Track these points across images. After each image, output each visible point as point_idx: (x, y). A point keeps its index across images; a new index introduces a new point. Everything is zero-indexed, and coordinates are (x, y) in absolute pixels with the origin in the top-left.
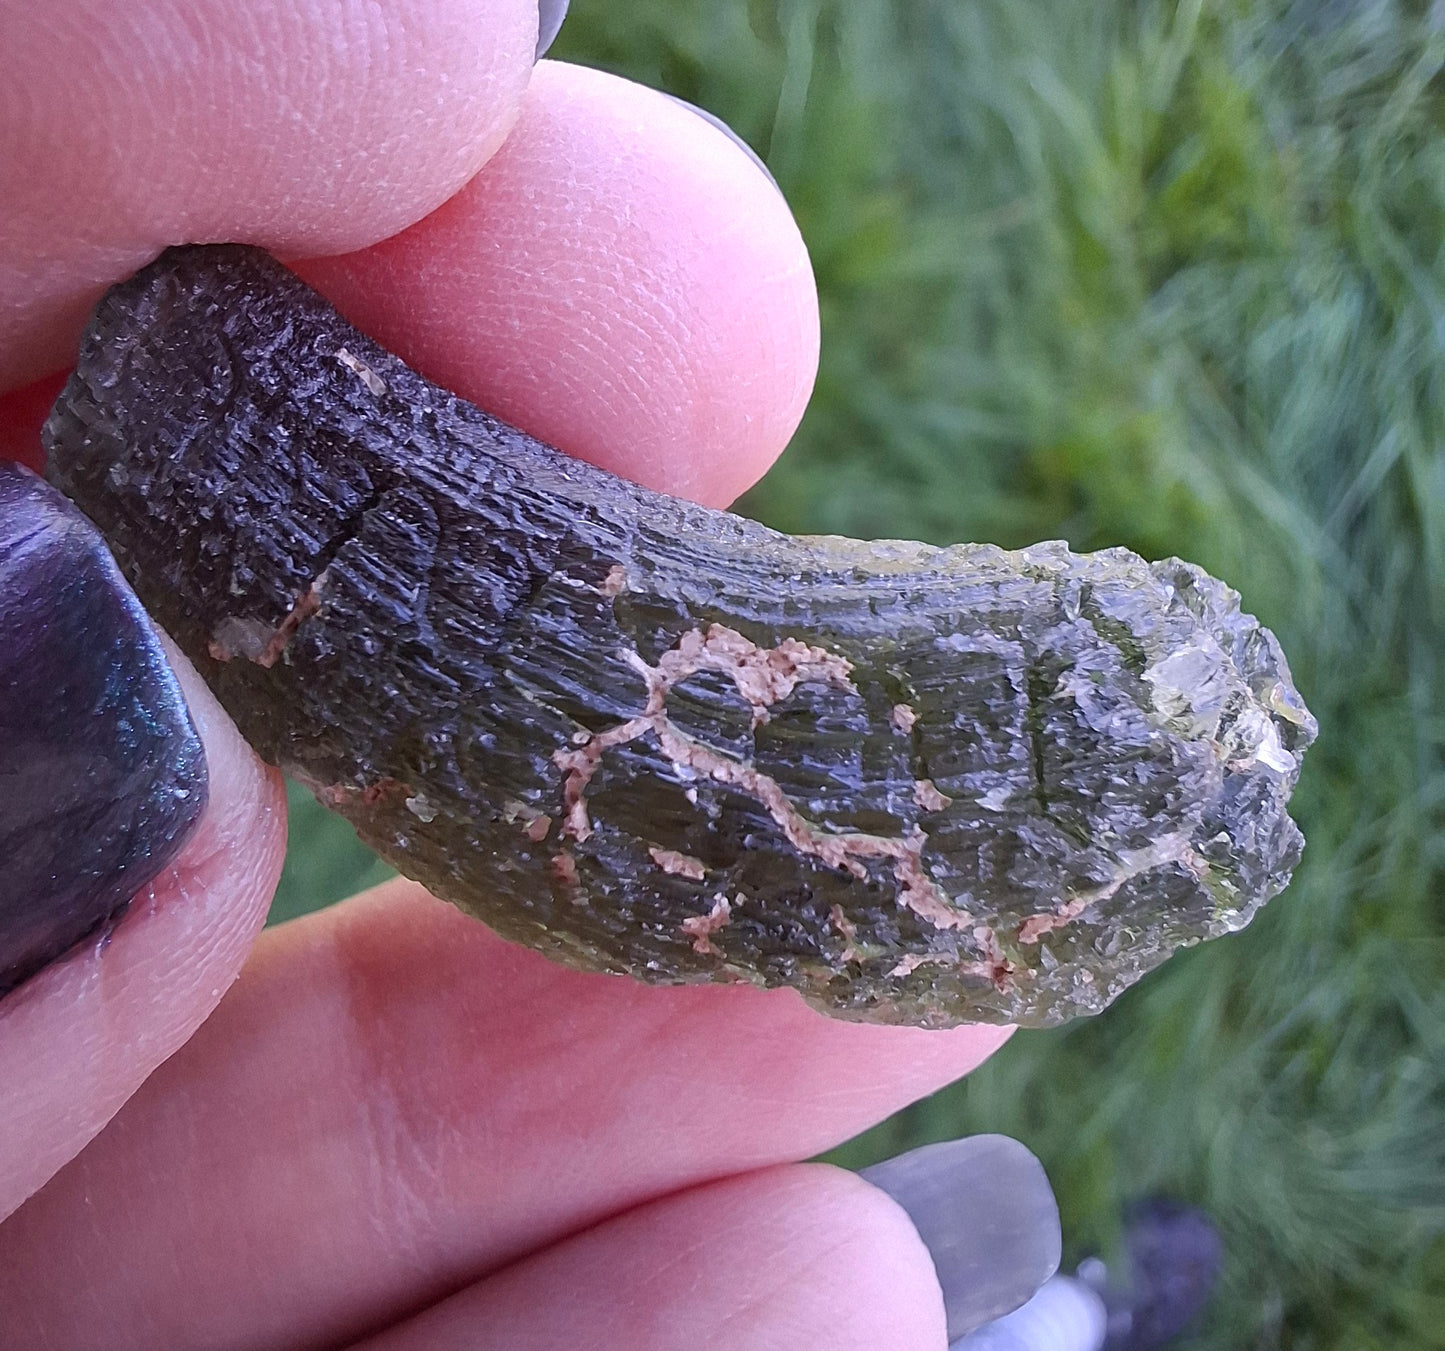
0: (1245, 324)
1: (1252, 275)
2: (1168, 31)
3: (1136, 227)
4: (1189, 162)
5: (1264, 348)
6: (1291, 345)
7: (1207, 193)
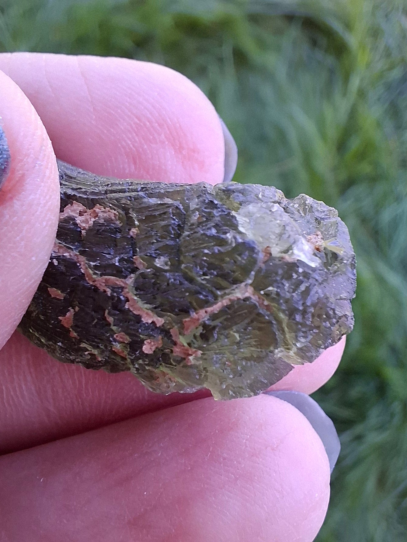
0: (378, 207)
1: (380, 188)
2: (344, 94)
3: (335, 169)
4: (355, 144)
5: (386, 216)
6: (397, 215)
7: (362, 155)
